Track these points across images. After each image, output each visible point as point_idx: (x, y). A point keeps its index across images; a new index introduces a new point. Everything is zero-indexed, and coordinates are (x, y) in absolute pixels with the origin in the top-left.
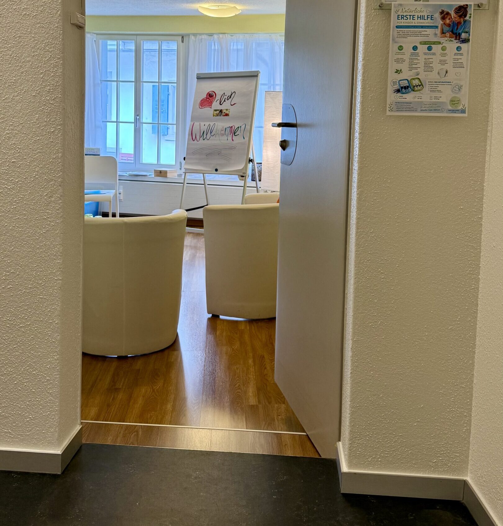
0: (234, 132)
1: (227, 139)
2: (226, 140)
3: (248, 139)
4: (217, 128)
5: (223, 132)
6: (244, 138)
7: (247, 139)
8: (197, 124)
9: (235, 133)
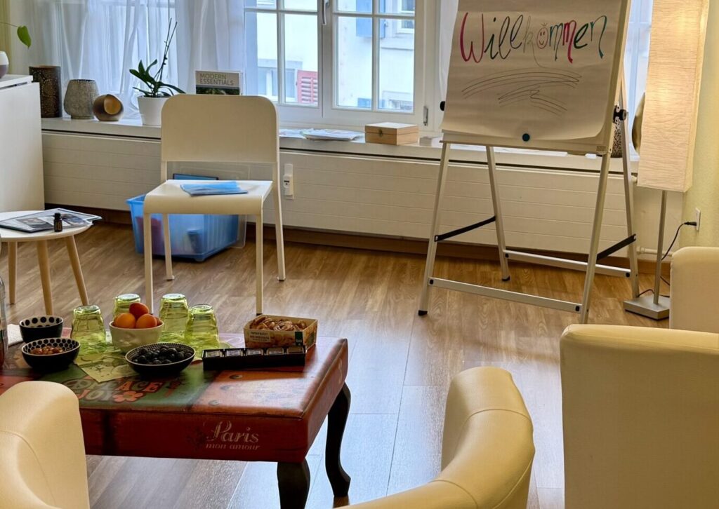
0: (573, 38)
1: (556, 58)
2: (553, 59)
3: (612, 57)
4: (527, 28)
5: (544, 39)
6: (602, 55)
7: (609, 56)
8: (474, 16)
9: (575, 42)
